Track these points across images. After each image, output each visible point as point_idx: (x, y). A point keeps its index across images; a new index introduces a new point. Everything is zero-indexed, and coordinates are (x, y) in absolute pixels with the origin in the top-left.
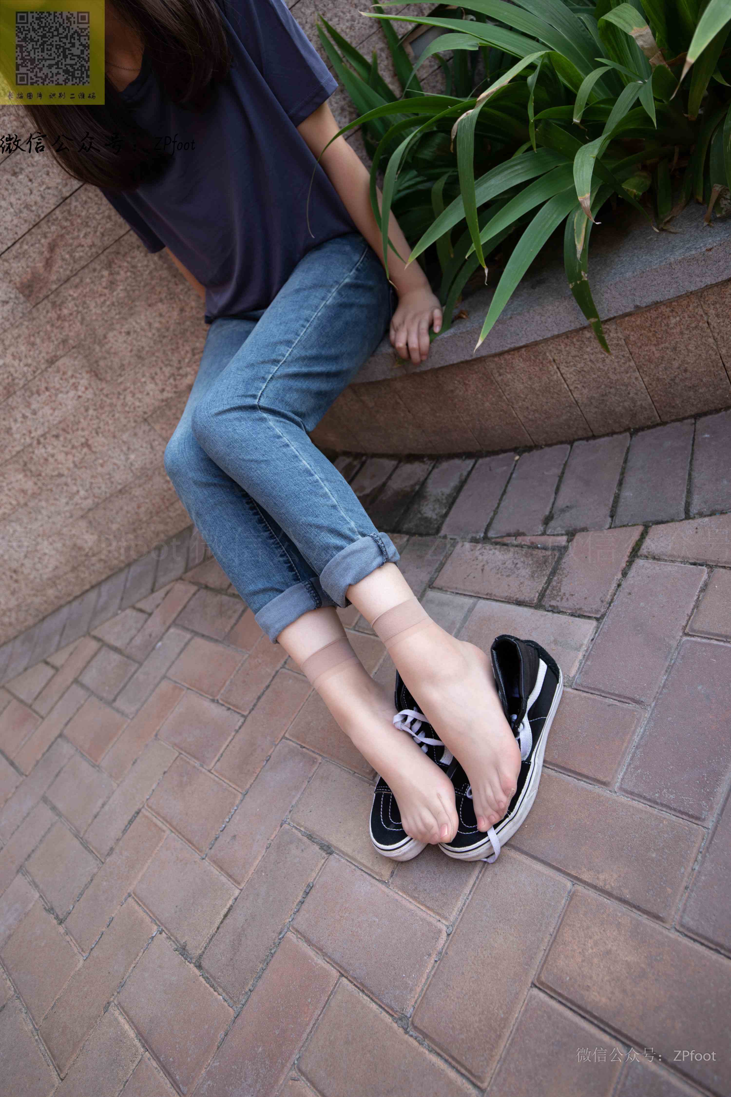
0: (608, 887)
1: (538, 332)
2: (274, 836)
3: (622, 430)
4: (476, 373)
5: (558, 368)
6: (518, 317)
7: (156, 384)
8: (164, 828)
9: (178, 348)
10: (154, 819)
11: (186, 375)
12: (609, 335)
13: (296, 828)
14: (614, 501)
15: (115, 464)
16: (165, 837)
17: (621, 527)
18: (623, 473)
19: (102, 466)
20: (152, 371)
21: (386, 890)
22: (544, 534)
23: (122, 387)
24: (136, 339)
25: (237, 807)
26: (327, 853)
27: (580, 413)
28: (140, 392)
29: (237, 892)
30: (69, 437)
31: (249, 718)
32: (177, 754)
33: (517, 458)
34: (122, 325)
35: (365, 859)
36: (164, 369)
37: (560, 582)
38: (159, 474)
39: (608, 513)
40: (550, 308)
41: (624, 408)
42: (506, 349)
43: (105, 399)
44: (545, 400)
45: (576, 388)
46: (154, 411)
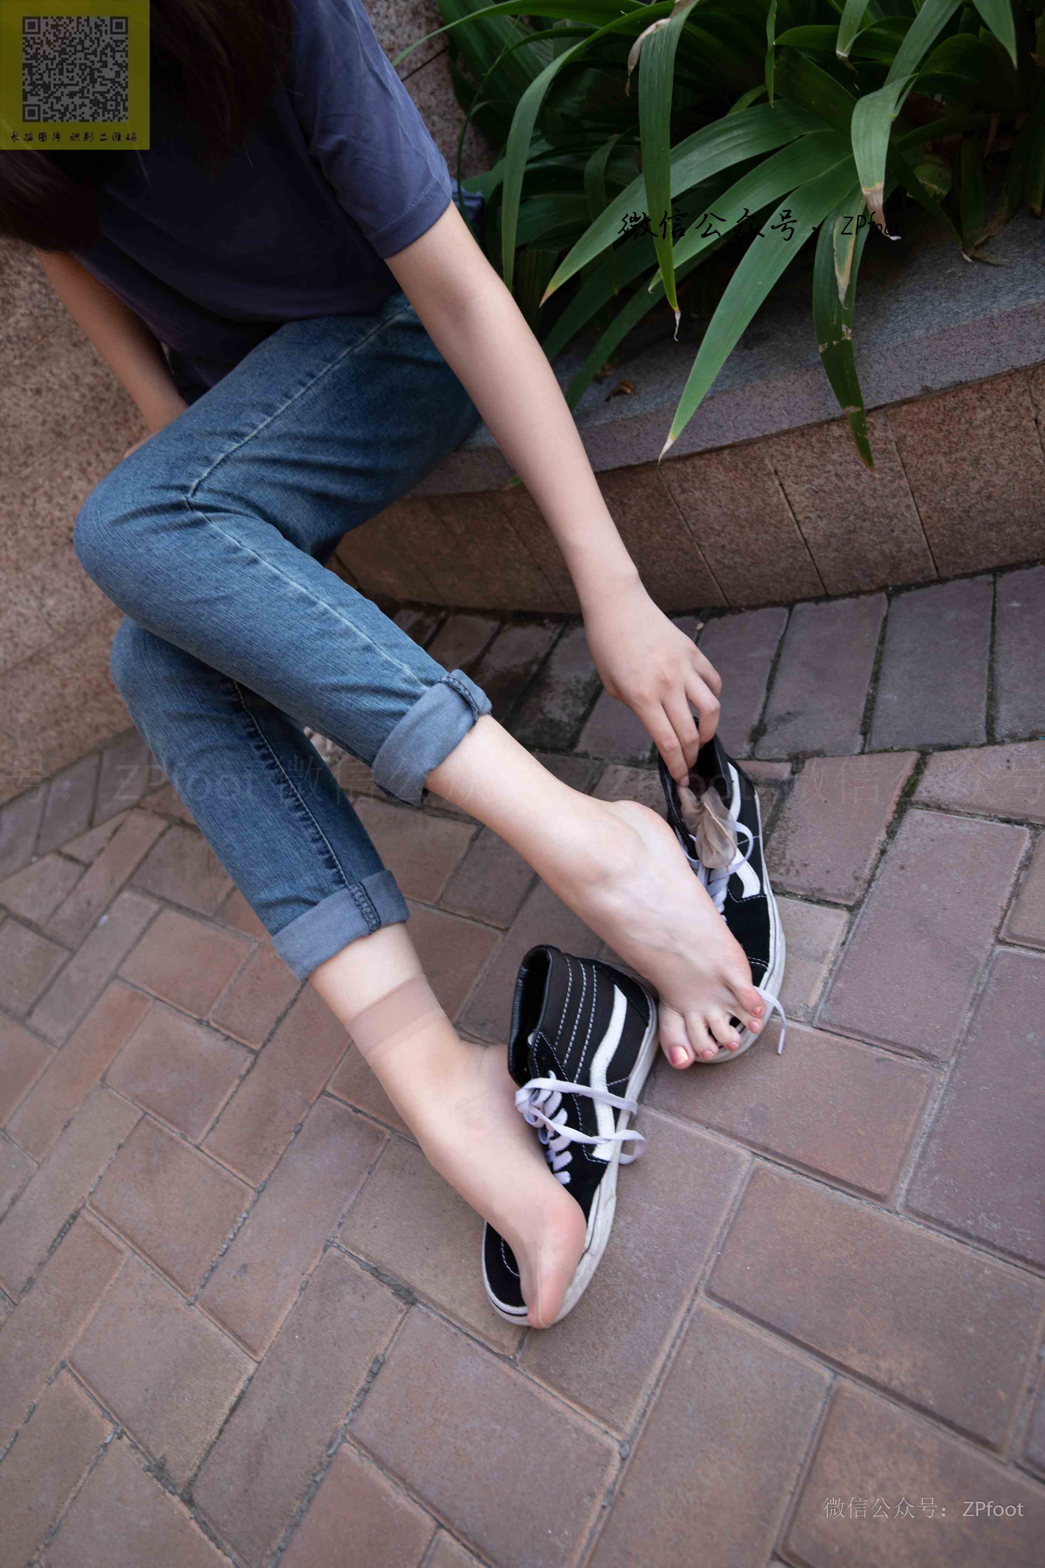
0: (895, 1384)
1: (756, 425)
2: (311, 1268)
3: (874, 587)
4: (644, 486)
5: (781, 485)
6: (724, 397)
8: (122, 1246)
10: (103, 1228)
12: (873, 434)
13: (351, 1256)
14: (866, 708)
15: (20, 614)
16: (123, 1262)
17: (880, 752)
18: (878, 661)
20: (82, 458)
21: (512, 1373)
22: (752, 757)
23: (29, 484)
24: (51, 403)
25: (247, 1213)
26: (406, 1303)
27: (809, 559)
28: (62, 494)
29: (252, 1367)
31: (263, 1056)
32: (140, 1114)
33: (700, 626)
34: (27, 377)
35: (474, 1318)
37: (783, 841)
38: (98, 631)
39: (858, 727)
40: (781, 384)
41: (882, 553)
42: (699, 449)
44: (753, 536)
45: (807, 518)
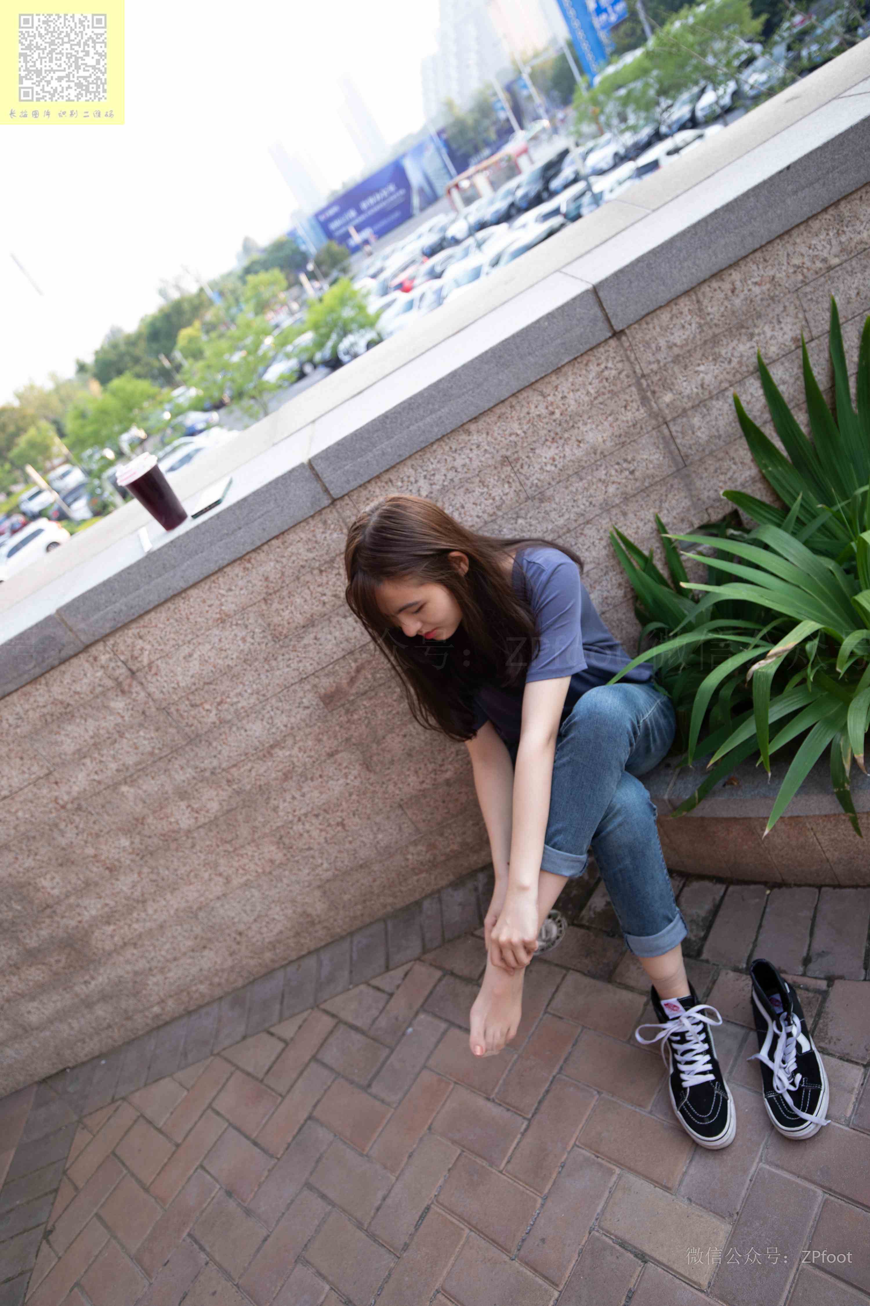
1: (803, 811)
2: (584, 1242)
5: (815, 834)
7: (418, 777)
8: (462, 1226)
9: (444, 749)
10: (449, 1217)
11: (446, 771)
12: (862, 822)
13: (607, 1236)
15: (362, 842)
16: (465, 1236)
19: (350, 842)
20: (418, 766)
22: (805, 974)
23: (388, 778)
24: (410, 741)
25: (539, 1210)
26: (643, 1261)
27: (829, 867)
28: (403, 783)
30: (328, 816)
31: (534, 1122)
32: (459, 1151)
33: (768, 892)
34: (401, 729)
36: (429, 765)
37: (827, 1026)
39: (862, 964)
40: (819, 799)
43: (369, 787)
44: (799, 854)
45: (828, 849)
46: (411, 799)
